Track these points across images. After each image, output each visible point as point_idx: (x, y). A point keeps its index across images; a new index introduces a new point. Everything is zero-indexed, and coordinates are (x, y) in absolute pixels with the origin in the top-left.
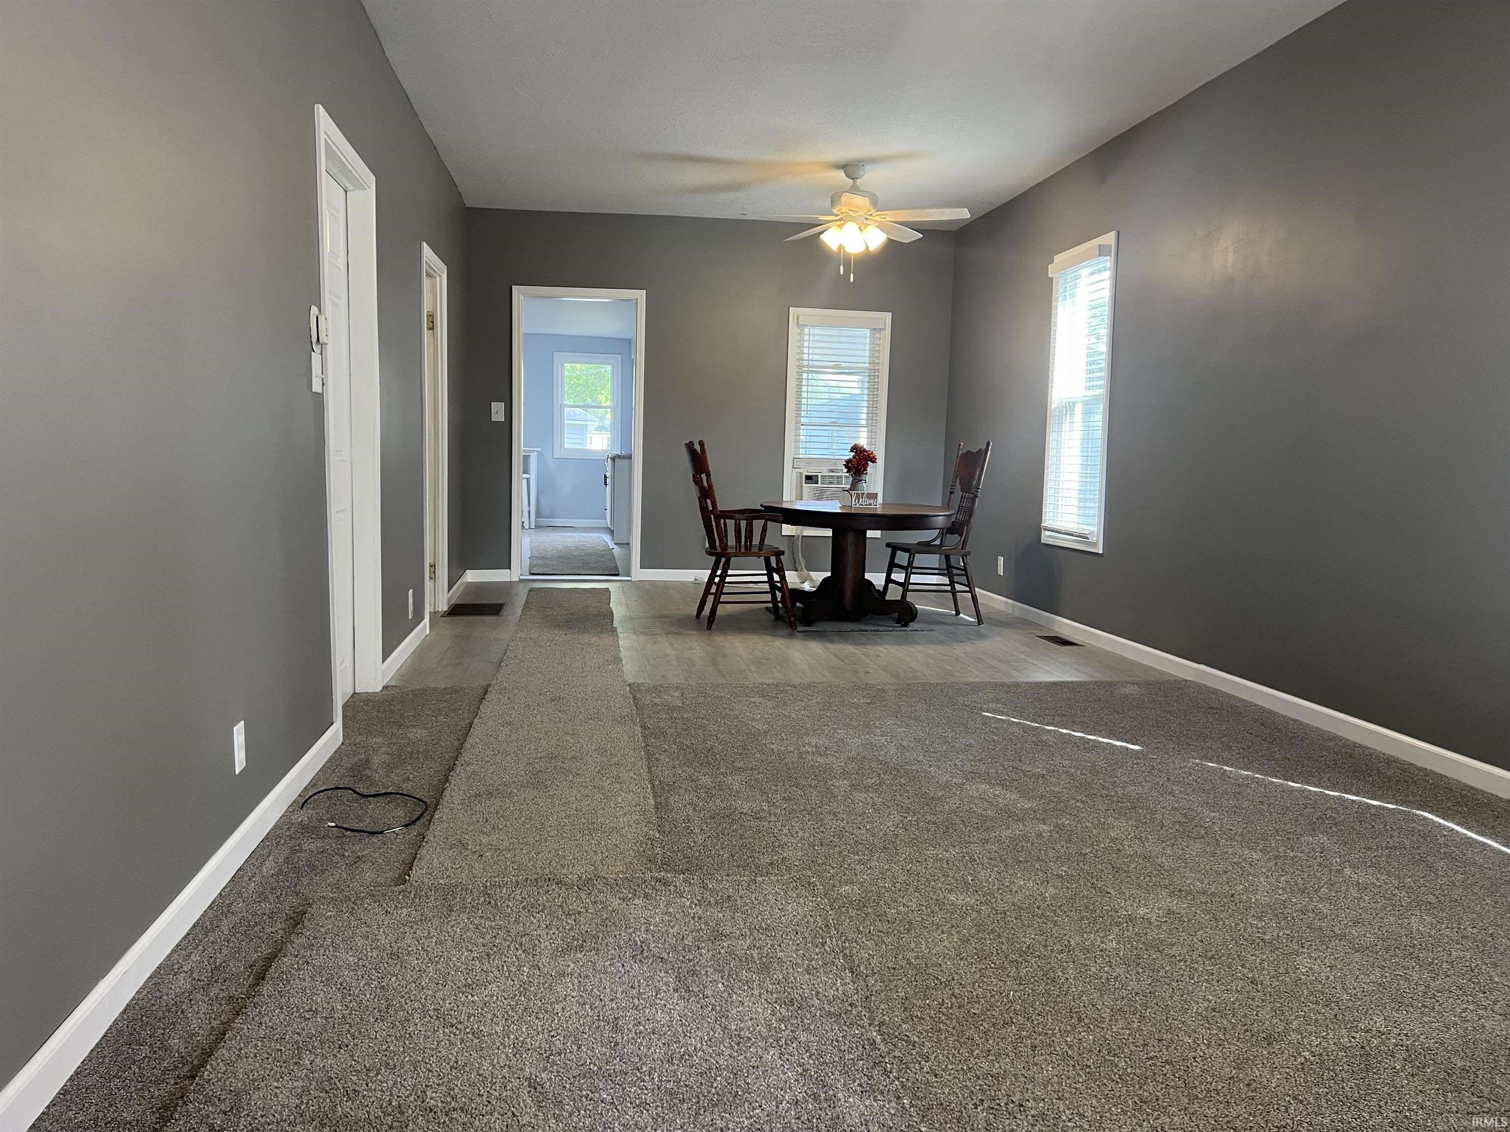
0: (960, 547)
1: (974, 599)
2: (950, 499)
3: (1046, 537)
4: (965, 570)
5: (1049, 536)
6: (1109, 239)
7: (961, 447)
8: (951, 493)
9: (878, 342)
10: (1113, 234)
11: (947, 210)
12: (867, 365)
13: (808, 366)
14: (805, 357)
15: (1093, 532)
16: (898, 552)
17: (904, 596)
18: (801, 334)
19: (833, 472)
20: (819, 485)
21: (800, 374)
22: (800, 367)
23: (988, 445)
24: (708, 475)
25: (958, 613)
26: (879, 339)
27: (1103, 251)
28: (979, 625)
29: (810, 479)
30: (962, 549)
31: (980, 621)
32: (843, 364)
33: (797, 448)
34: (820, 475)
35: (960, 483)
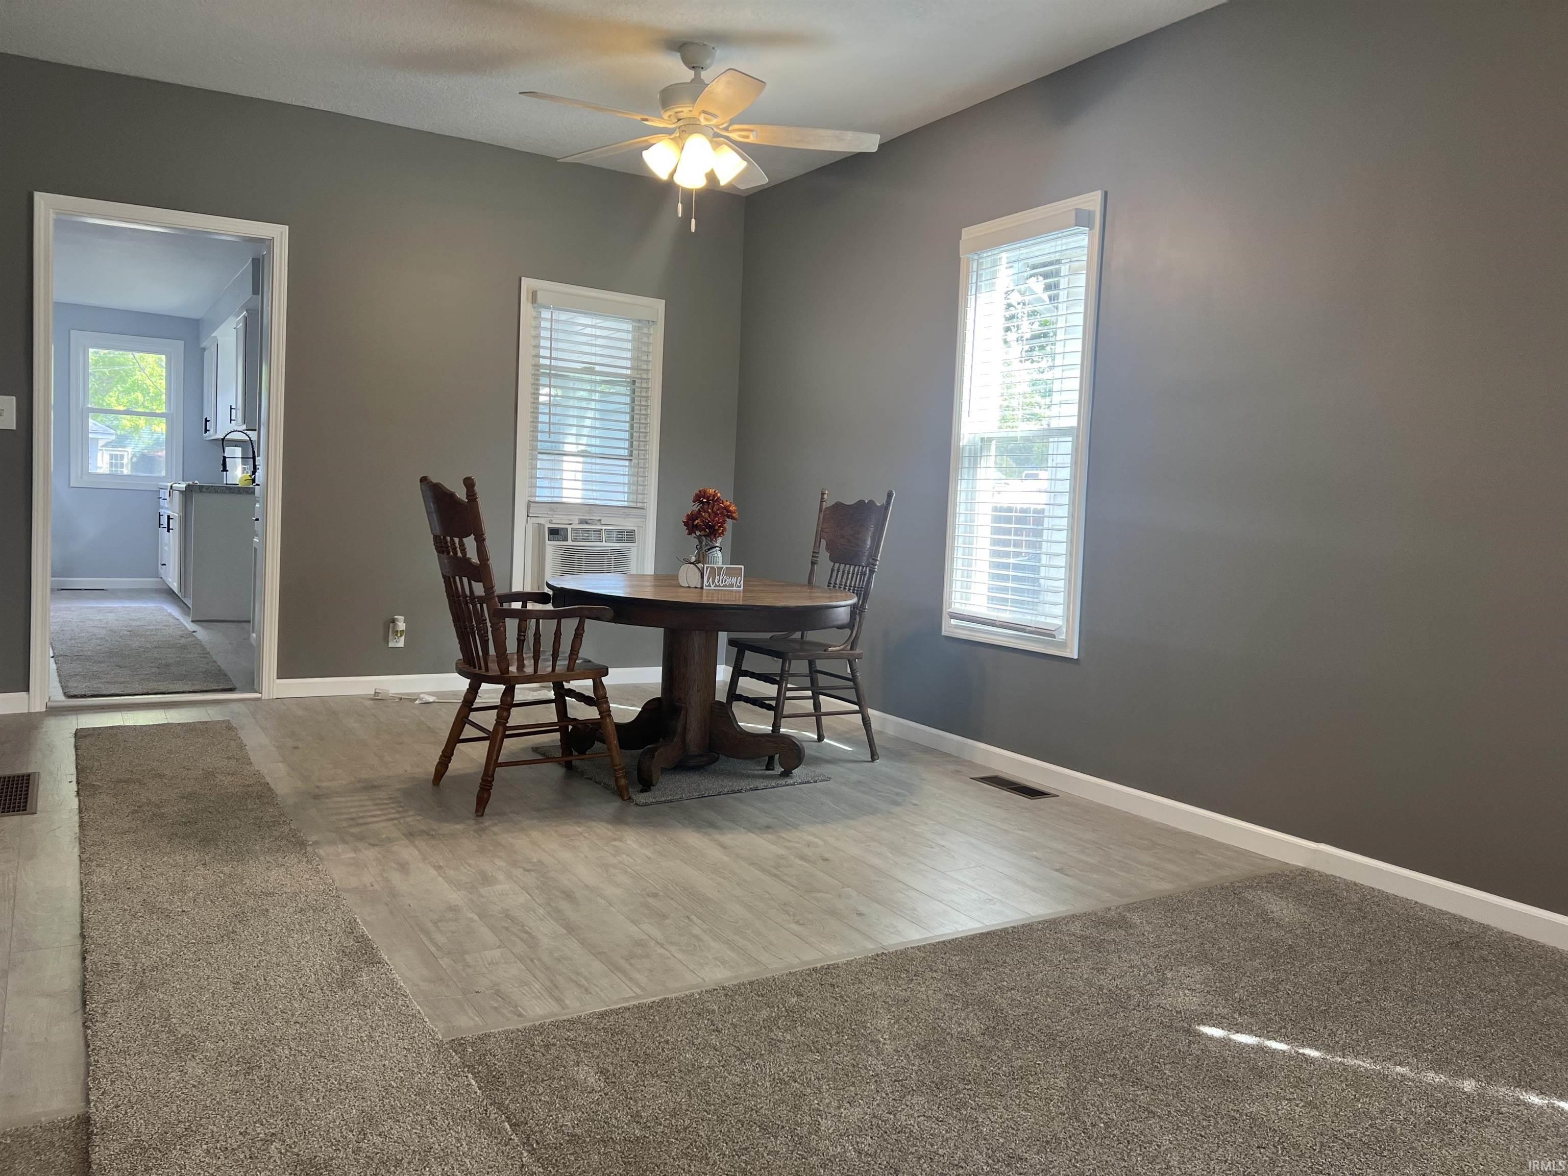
0: (849, 647)
1: (866, 722)
2: (812, 572)
3: (951, 627)
4: (853, 679)
5: (957, 627)
6: (1092, 201)
7: (825, 496)
8: (813, 563)
9: (645, 340)
10: (1097, 196)
11: (849, 135)
12: (629, 372)
13: (550, 367)
14: (543, 352)
15: (1060, 627)
16: (747, 652)
17: (776, 726)
18: (538, 318)
19: (587, 523)
20: (570, 542)
21: (536, 376)
22: (537, 366)
23: (890, 495)
24: (480, 541)
25: (820, 738)
26: (648, 335)
27: (1082, 219)
28: (873, 760)
29: (554, 533)
30: (852, 649)
31: (874, 757)
32: (598, 368)
33: (533, 486)
34: (569, 527)
35: (828, 548)
